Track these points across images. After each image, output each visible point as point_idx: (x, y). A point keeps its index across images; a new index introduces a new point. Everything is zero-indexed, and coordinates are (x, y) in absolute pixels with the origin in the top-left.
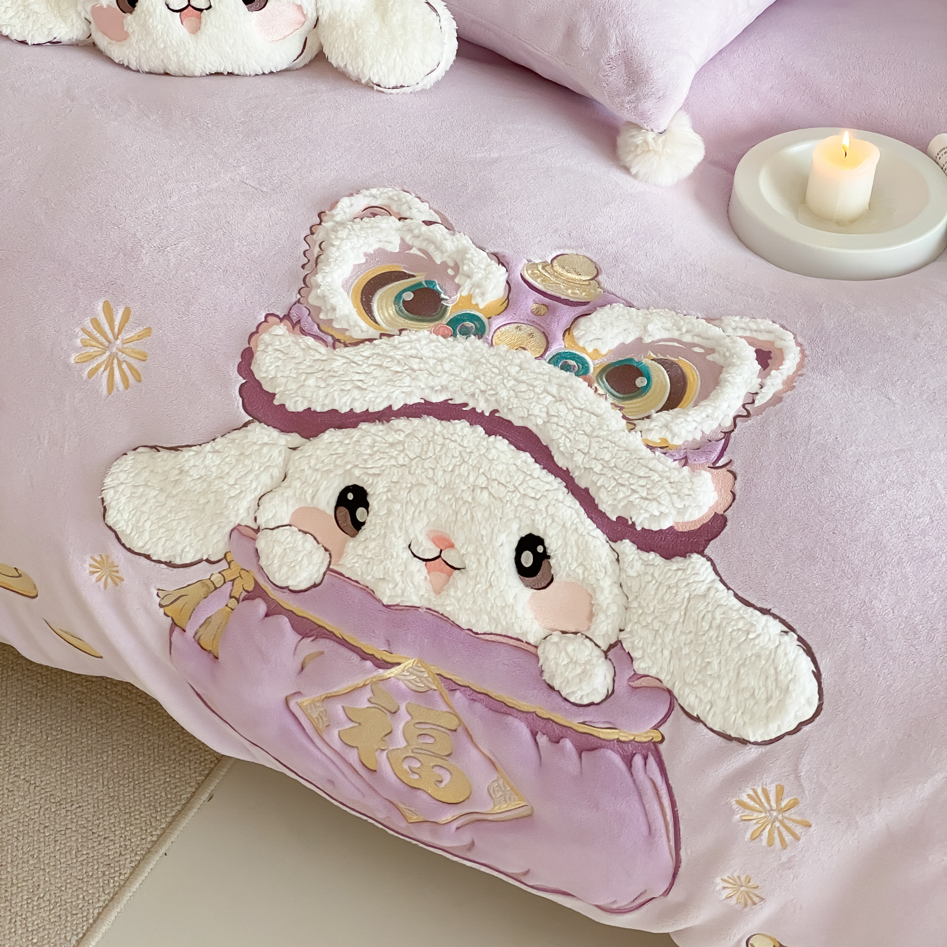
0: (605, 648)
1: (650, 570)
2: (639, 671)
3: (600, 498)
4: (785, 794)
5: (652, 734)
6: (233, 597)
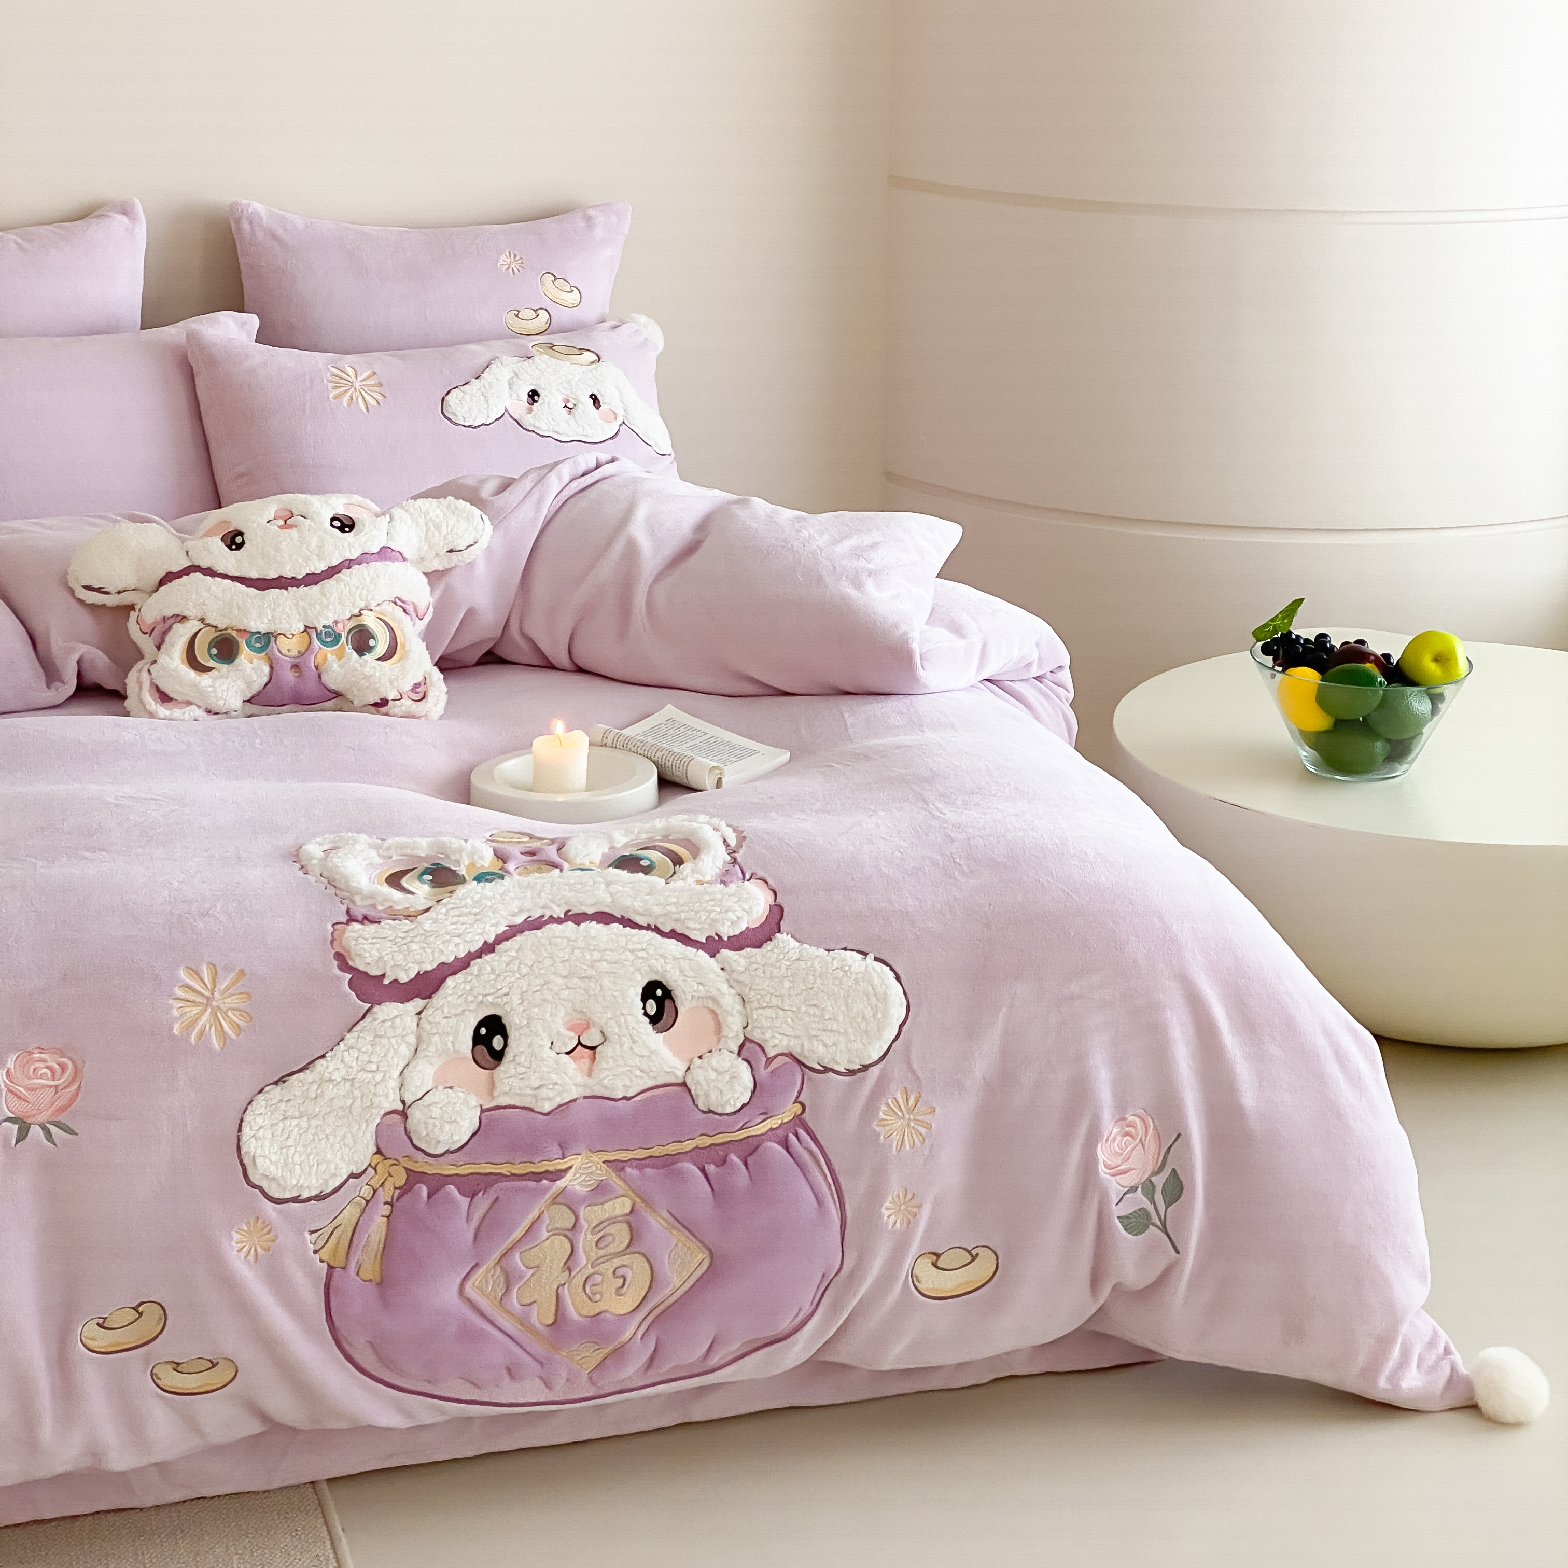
2: (771, 1053)
3: (687, 928)
4: (909, 1094)
5: (794, 1110)
6: (386, 1203)
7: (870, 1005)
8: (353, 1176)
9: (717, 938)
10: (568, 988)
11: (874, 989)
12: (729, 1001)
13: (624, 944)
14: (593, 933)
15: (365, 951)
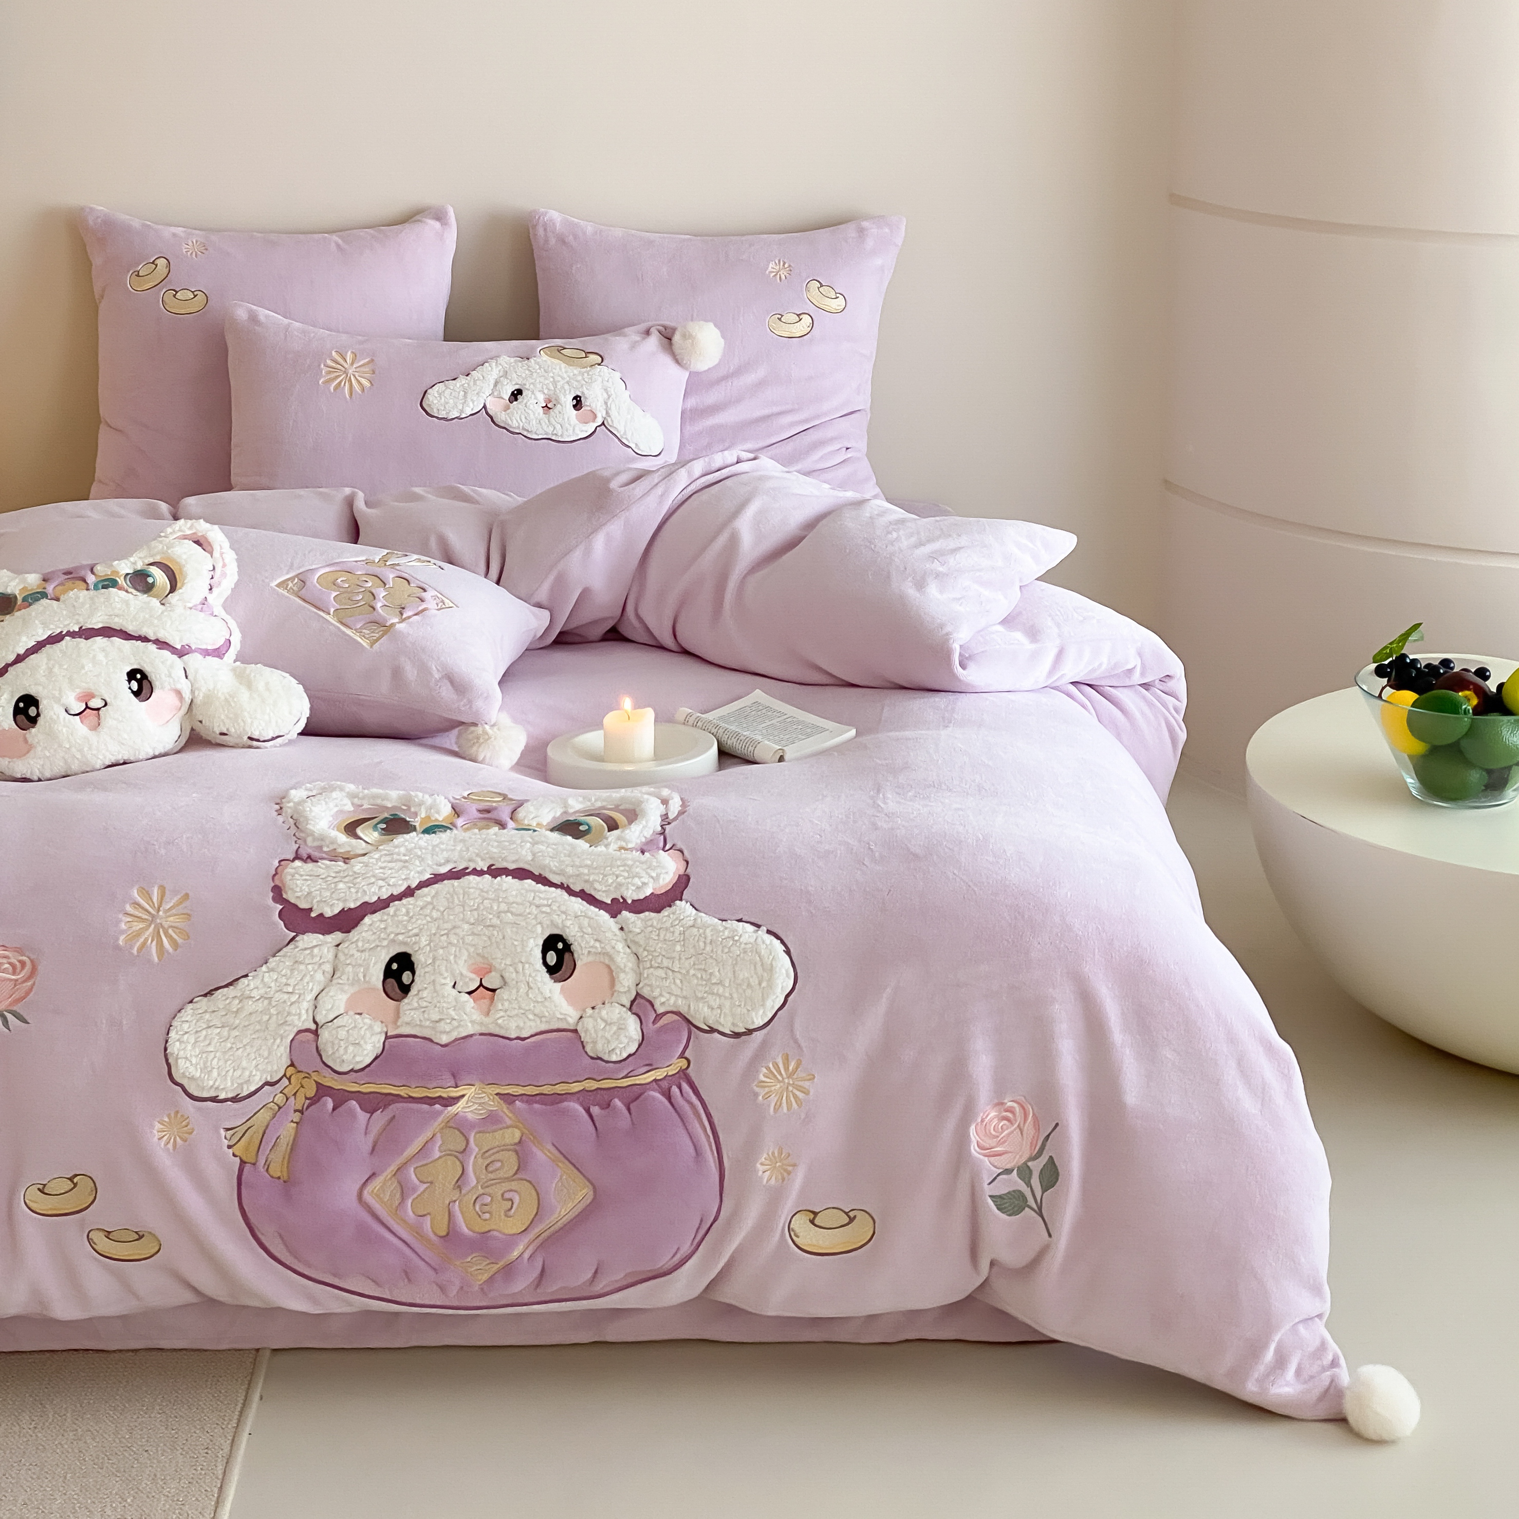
0: (628, 1005)
1: (649, 923)
2: (661, 1010)
3: (595, 889)
4: (790, 1060)
5: (680, 1064)
6: (295, 1111)
7: (756, 974)
8: (267, 1083)
9: (621, 900)
10: (473, 934)
11: (761, 960)
12: (623, 958)
13: (531, 898)
14: (505, 886)
15: (297, 886)
